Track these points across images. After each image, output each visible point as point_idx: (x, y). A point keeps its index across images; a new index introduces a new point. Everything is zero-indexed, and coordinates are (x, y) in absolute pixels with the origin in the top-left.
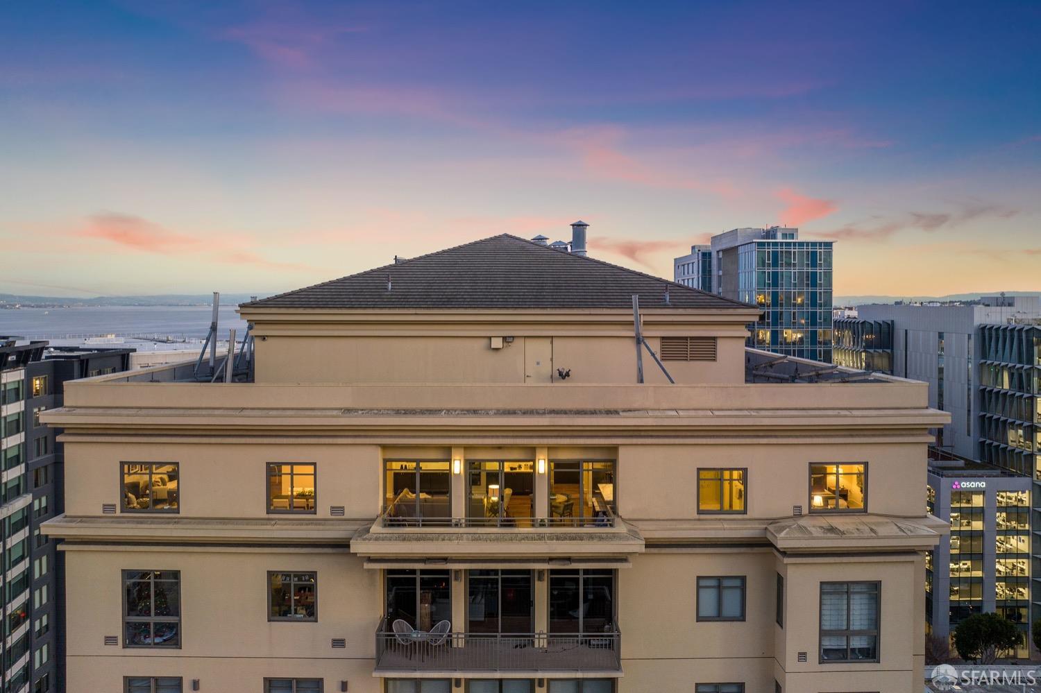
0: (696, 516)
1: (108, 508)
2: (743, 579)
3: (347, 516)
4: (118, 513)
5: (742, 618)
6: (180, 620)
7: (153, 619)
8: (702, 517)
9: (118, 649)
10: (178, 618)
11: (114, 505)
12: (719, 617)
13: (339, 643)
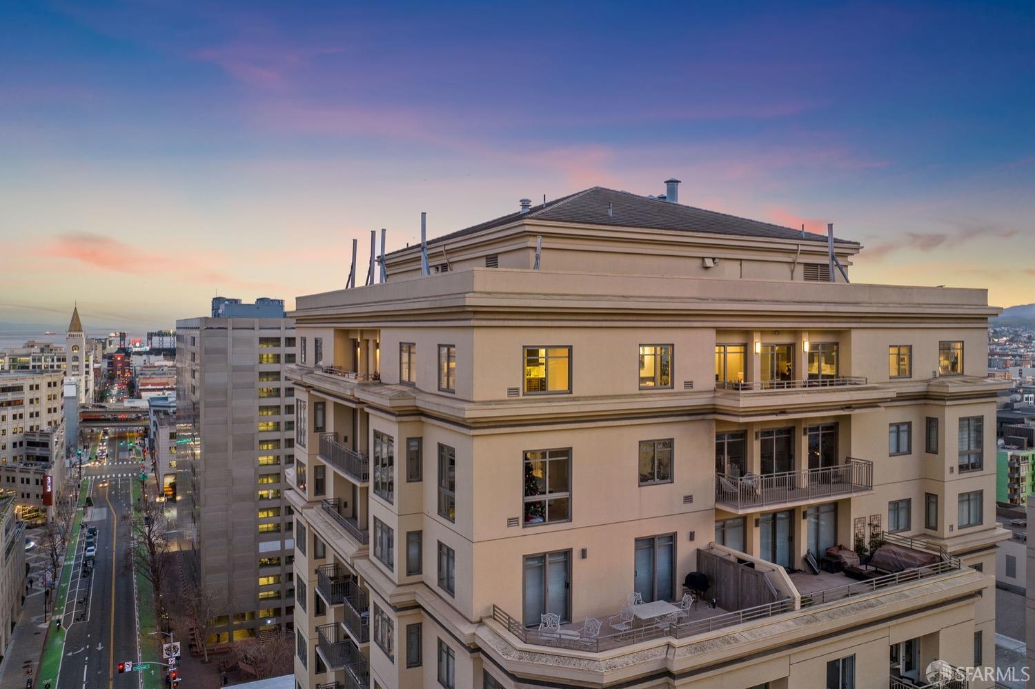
0: (889, 380)
1: (513, 391)
2: (909, 424)
3: (695, 388)
4: (521, 397)
5: (909, 452)
6: (571, 495)
7: (547, 498)
8: (892, 380)
9: (518, 529)
10: (568, 493)
11: (518, 389)
12: (898, 452)
13: (688, 499)
